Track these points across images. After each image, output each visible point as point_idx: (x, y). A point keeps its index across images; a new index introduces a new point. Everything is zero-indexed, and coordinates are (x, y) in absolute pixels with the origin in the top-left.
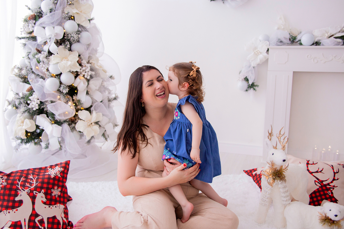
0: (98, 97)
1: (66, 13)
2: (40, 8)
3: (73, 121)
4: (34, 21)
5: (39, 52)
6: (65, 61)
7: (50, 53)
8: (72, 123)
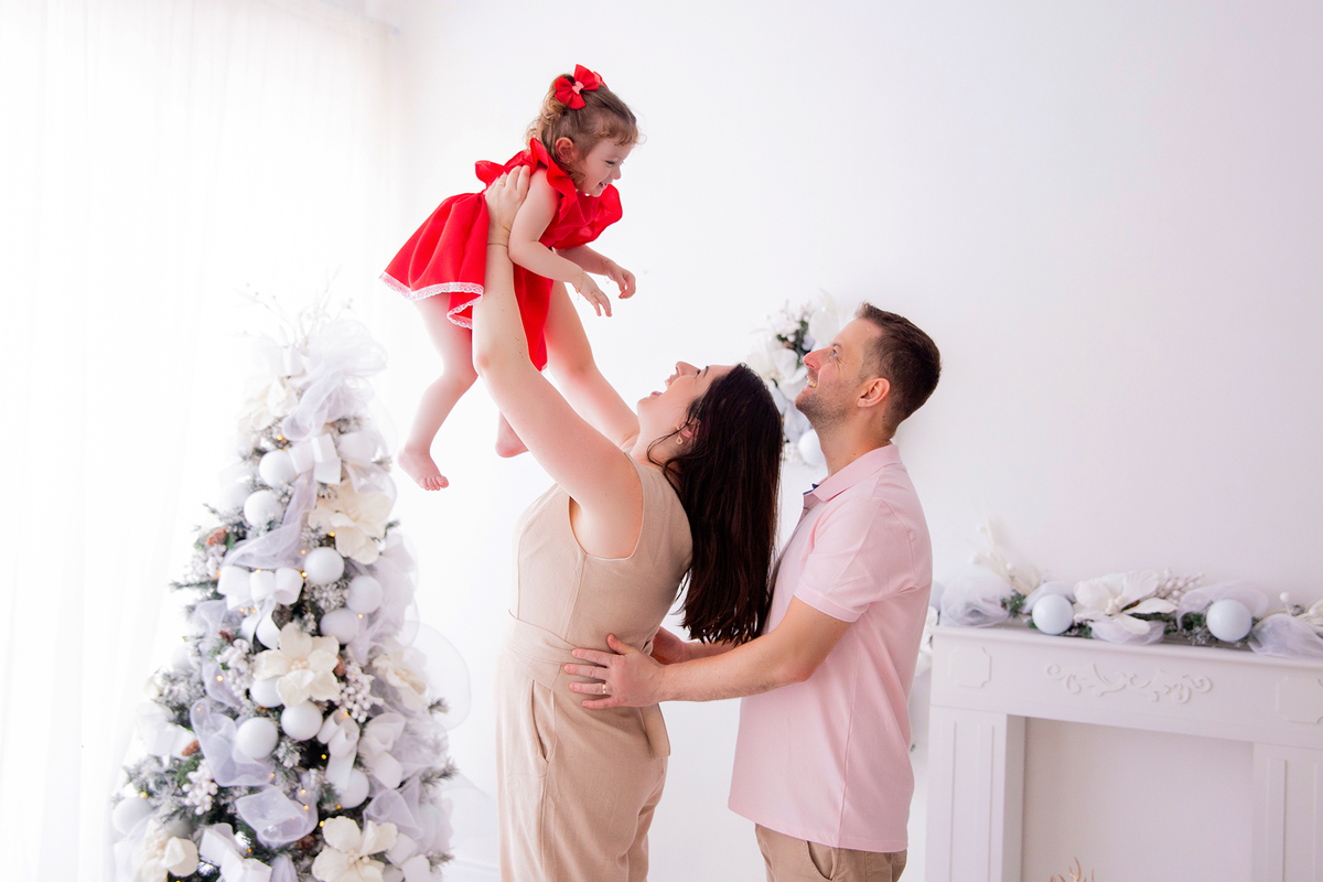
0: (388, 773)
1: (314, 527)
2: (241, 513)
3: (308, 848)
4: (223, 548)
5: (228, 639)
6: (298, 669)
7: (258, 647)
8: (303, 856)
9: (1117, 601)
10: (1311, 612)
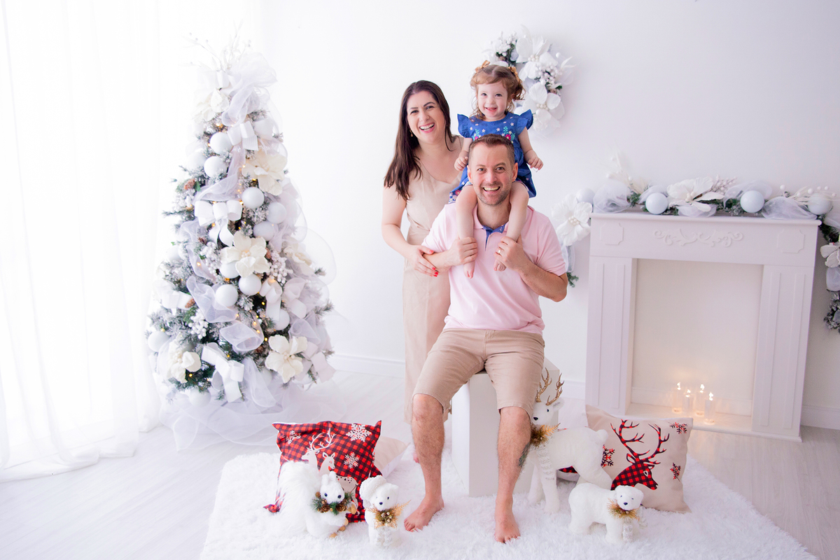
0: (299, 310)
1: (245, 176)
2: (203, 170)
3: (261, 354)
4: (194, 191)
5: (203, 242)
6: (245, 256)
7: (221, 245)
8: (258, 357)
9: (692, 194)
10: (798, 194)
